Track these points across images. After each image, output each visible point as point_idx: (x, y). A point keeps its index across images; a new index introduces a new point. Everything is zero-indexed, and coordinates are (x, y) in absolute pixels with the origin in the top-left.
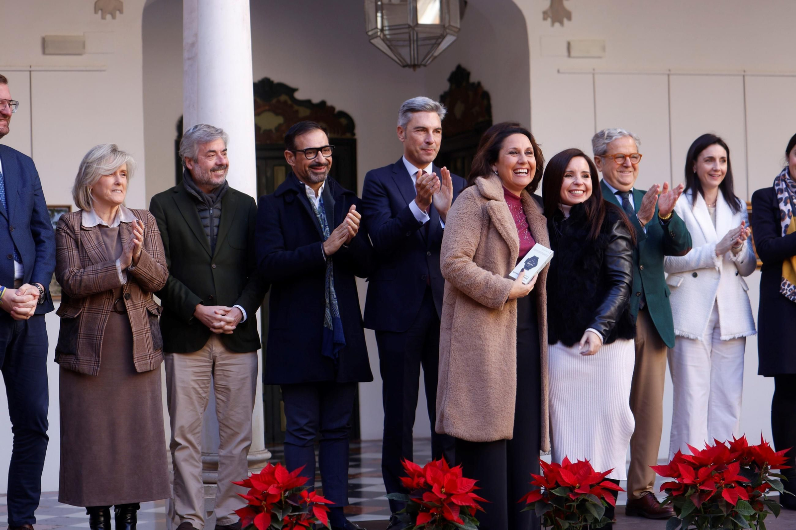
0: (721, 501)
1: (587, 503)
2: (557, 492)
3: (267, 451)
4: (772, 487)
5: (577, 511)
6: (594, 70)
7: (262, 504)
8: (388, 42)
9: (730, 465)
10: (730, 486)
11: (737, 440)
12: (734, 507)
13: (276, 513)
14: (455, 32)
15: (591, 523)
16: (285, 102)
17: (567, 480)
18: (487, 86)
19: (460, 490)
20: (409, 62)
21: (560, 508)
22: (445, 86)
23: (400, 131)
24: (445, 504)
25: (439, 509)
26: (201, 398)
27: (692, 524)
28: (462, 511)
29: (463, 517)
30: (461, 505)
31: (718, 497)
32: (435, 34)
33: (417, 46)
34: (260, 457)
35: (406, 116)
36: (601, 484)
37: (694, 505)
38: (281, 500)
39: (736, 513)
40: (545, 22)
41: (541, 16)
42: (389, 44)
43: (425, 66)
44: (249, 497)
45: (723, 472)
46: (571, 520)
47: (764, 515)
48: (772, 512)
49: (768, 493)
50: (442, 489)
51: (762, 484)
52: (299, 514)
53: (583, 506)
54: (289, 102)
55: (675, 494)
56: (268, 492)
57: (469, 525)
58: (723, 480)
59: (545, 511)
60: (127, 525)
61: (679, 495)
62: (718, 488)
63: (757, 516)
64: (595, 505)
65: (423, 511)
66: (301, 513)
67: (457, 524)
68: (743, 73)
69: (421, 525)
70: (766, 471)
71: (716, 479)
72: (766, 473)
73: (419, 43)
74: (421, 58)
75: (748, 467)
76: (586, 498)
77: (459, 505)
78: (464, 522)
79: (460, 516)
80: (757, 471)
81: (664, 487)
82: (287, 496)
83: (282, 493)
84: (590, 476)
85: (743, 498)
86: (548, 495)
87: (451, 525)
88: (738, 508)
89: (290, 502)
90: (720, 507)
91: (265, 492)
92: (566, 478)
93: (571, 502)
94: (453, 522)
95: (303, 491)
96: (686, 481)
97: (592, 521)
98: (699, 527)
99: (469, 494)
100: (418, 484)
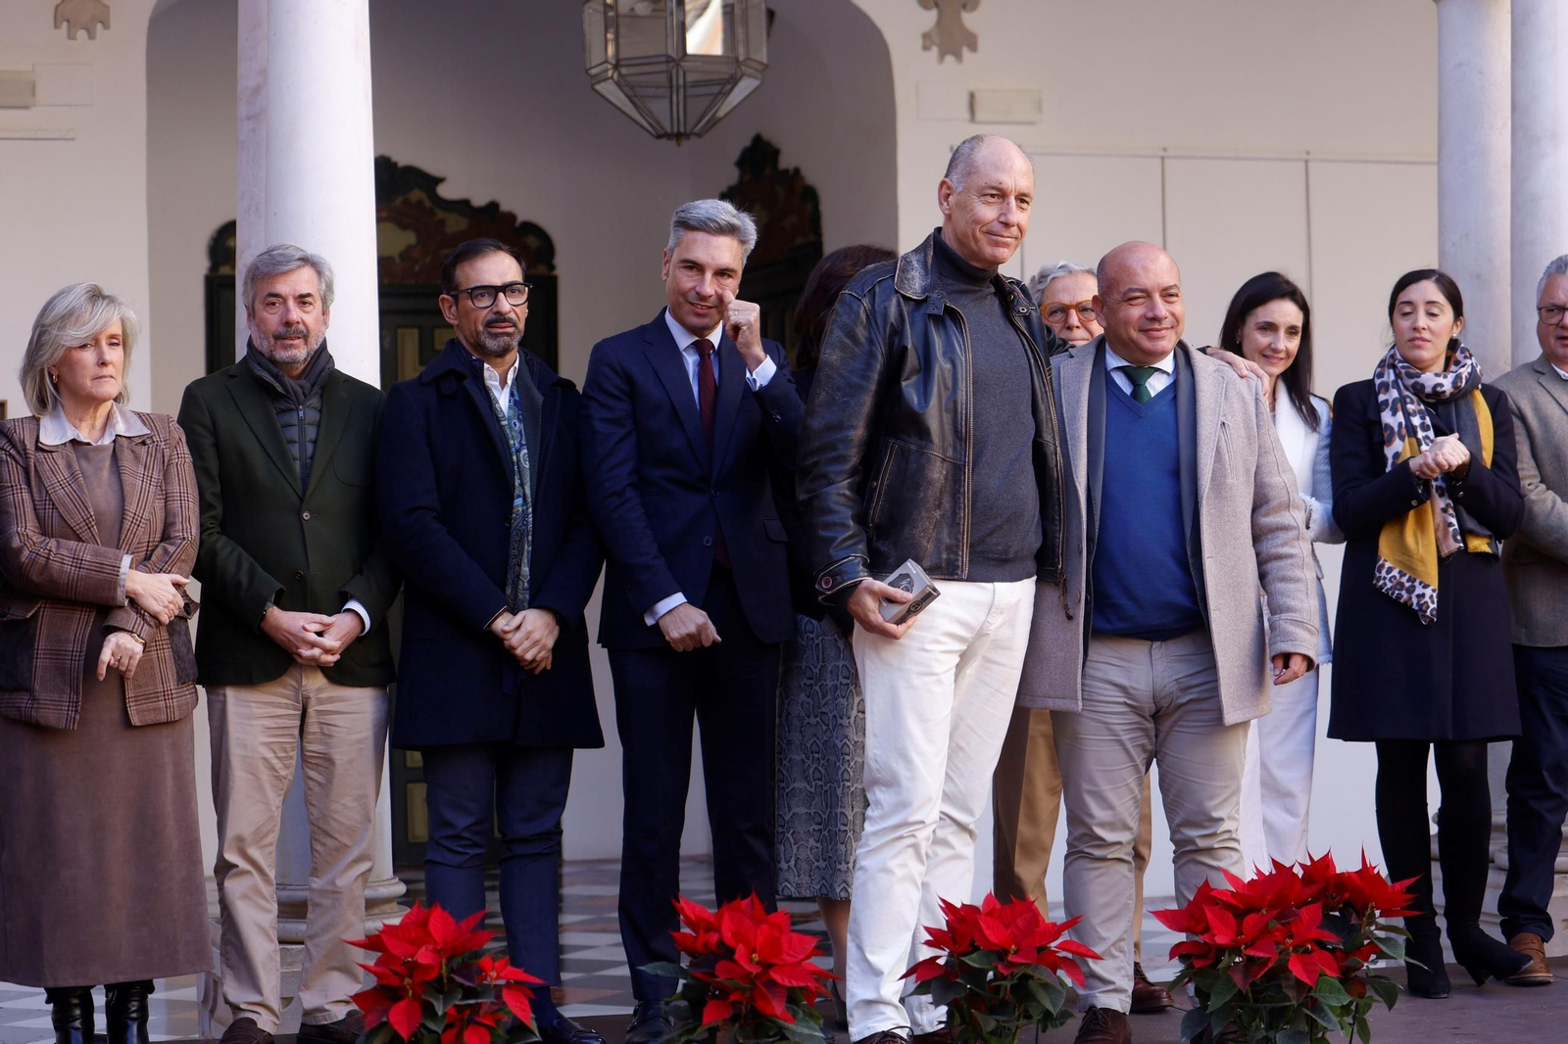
0: (1287, 979)
1: (1030, 982)
2: (972, 961)
3: (397, 880)
4: (1382, 951)
5: (1011, 997)
7: (405, 983)
8: (627, 89)
9: (1303, 909)
10: (1302, 950)
11: (1316, 859)
12: (1310, 988)
13: (432, 1000)
14: (756, 70)
15: (1038, 1020)
16: (420, 203)
17: (992, 938)
18: (812, 176)
19: (787, 958)
20: (669, 130)
21: (978, 990)
22: (731, 176)
24: (759, 984)
25: (748, 994)
26: (278, 778)
27: (1230, 1023)
28: (792, 998)
29: (794, 1010)
30: (789, 985)
31: (1282, 970)
32: (719, 76)
33: (685, 97)
34: (387, 891)
37: (1235, 985)
38: (440, 976)
39: (1315, 1001)
40: (927, 53)
41: (919, 42)
42: (630, 93)
43: (699, 135)
44: (379, 970)
45: (1289, 923)
46: (1000, 1015)
47: (1366, 1004)
48: (1380, 999)
49: (1374, 962)
50: (752, 954)
51: (1364, 946)
52: (477, 1003)
53: (1023, 990)
54: (428, 204)
55: (1198, 964)
56: (416, 961)
57: (805, 1024)
58: (1291, 937)
59: (951, 997)
60: (130, 1022)
61: (1205, 967)
62: (1280, 953)
63: (1353, 1007)
64: (1046, 986)
65: (714, 997)
66: (480, 1001)
67: (782, 1022)
68: (1305, 156)
69: (711, 1026)
70: (1372, 920)
71: (1276, 936)
72: (1370, 924)
73: (690, 91)
74: (691, 122)
75: (1337, 914)
76: (1029, 972)
77: (784, 987)
78: (794, 1018)
79: (787, 1007)
80: (1354, 921)
81: (1177, 951)
82: (452, 968)
83: (444, 961)
84: (1037, 930)
85: (1328, 972)
86: (955, 967)
87: (769, 1024)
88: (1320, 992)
89: (459, 980)
90: (1284, 990)
91: (410, 959)
92: (992, 934)
93: (1000, 980)
94: (774, 1019)
95: (483, 959)
96: (1220, 940)
97: (1040, 1016)
98: (1244, 1028)
99: (804, 964)
100: (706, 944)
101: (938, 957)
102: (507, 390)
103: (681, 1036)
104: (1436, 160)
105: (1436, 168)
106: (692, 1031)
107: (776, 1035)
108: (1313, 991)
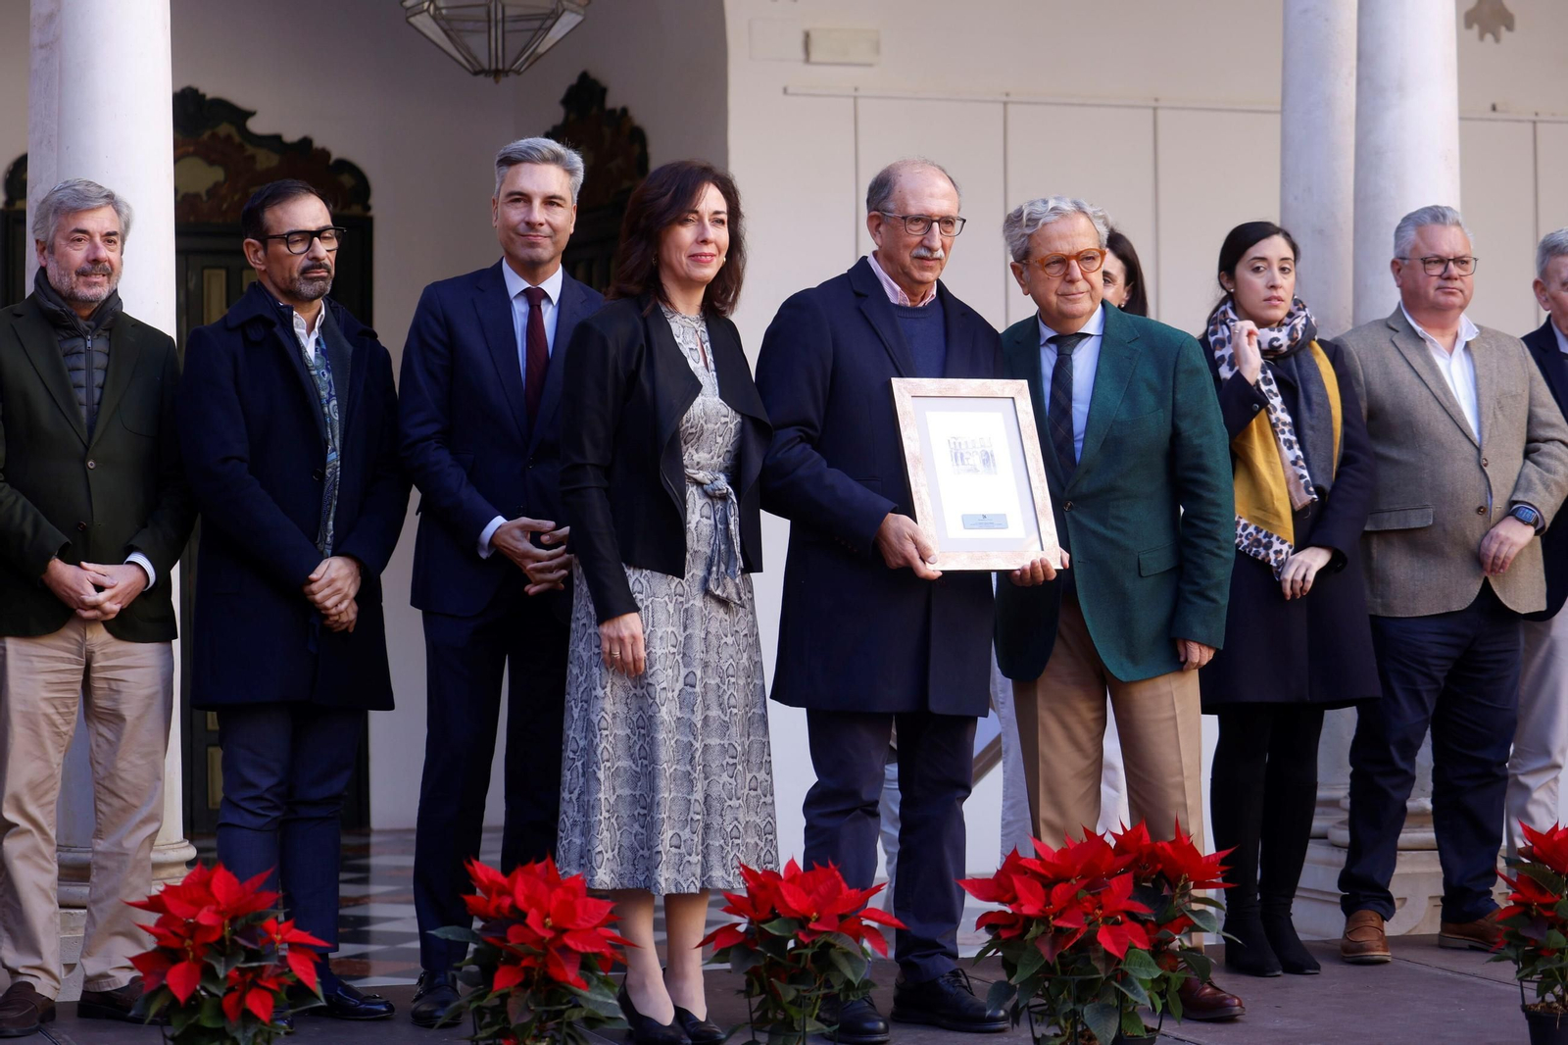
0: (1096, 950)
1: (832, 950)
2: (773, 928)
3: (187, 843)
4: (1197, 925)
5: (812, 965)
6: (856, 89)
7: (186, 945)
8: (443, 23)
9: (1114, 879)
10: (1112, 920)
12: (1120, 961)
13: (213, 962)
14: (579, 5)
16: (229, 137)
17: (793, 905)
18: (640, 117)
19: (581, 922)
20: (487, 67)
21: (778, 959)
22: (557, 115)
24: (552, 950)
25: (540, 960)
26: (59, 734)
27: (1038, 996)
28: (586, 964)
29: (587, 976)
30: (583, 951)
31: (1089, 943)
32: (540, 10)
33: (504, 32)
34: (174, 855)
37: (1042, 957)
38: (222, 940)
39: (1125, 974)
42: (446, 27)
43: (518, 72)
44: (159, 931)
45: (1099, 893)
46: (800, 984)
49: (1187, 935)
50: (545, 918)
51: (1175, 918)
52: (260, 967)
53: (824, 959)
54: (237, 139)
55: (1005, 935)
56: (198, 922)
57: (598, 991)
58: (1100, 908)
59: (750, 966)
61: (1013, 937)
62: (1089, 924)
63: (1165, 981)
64: (847, 955)
65: (505, 962)
66: (263, 963)
67: (575, 989)
68: (1154, 104)
69: (502, 992)
70: (1185, 892)
71: (1085, 907)
72: (1183, 895)
73: (508, 26)
74: (510, 58)
75: (1149, 885)
76: (831, 940)
77: (582, 954)
78: (587, 984)
79: (581, 974)
80: (1164, 894)
81: (986, 921)
82: (235, 930)
83: (226, 922)
84: (840, 897)
85: (1138, 945)
86: (755, 934)
87: (562, 991)
88: (1129, 964)
89: (242, 942)
90: (1093, 962)
91: (191, 920)
92: (793, 901)
93: (801, 949)
94: (567, 985)
95: (267, 920)
96: (1027, 910)
97: (842, 987)
98: (1052, 1001)
99: (599, 929)
100: (498, 908)
101: (739, 924)
102: (313, 337)
103: (471, 1002)
104: (1279, 108)
105: (1279, 116)
106: (483, 996)
107: (569, 1002)
108: (1123, 964)
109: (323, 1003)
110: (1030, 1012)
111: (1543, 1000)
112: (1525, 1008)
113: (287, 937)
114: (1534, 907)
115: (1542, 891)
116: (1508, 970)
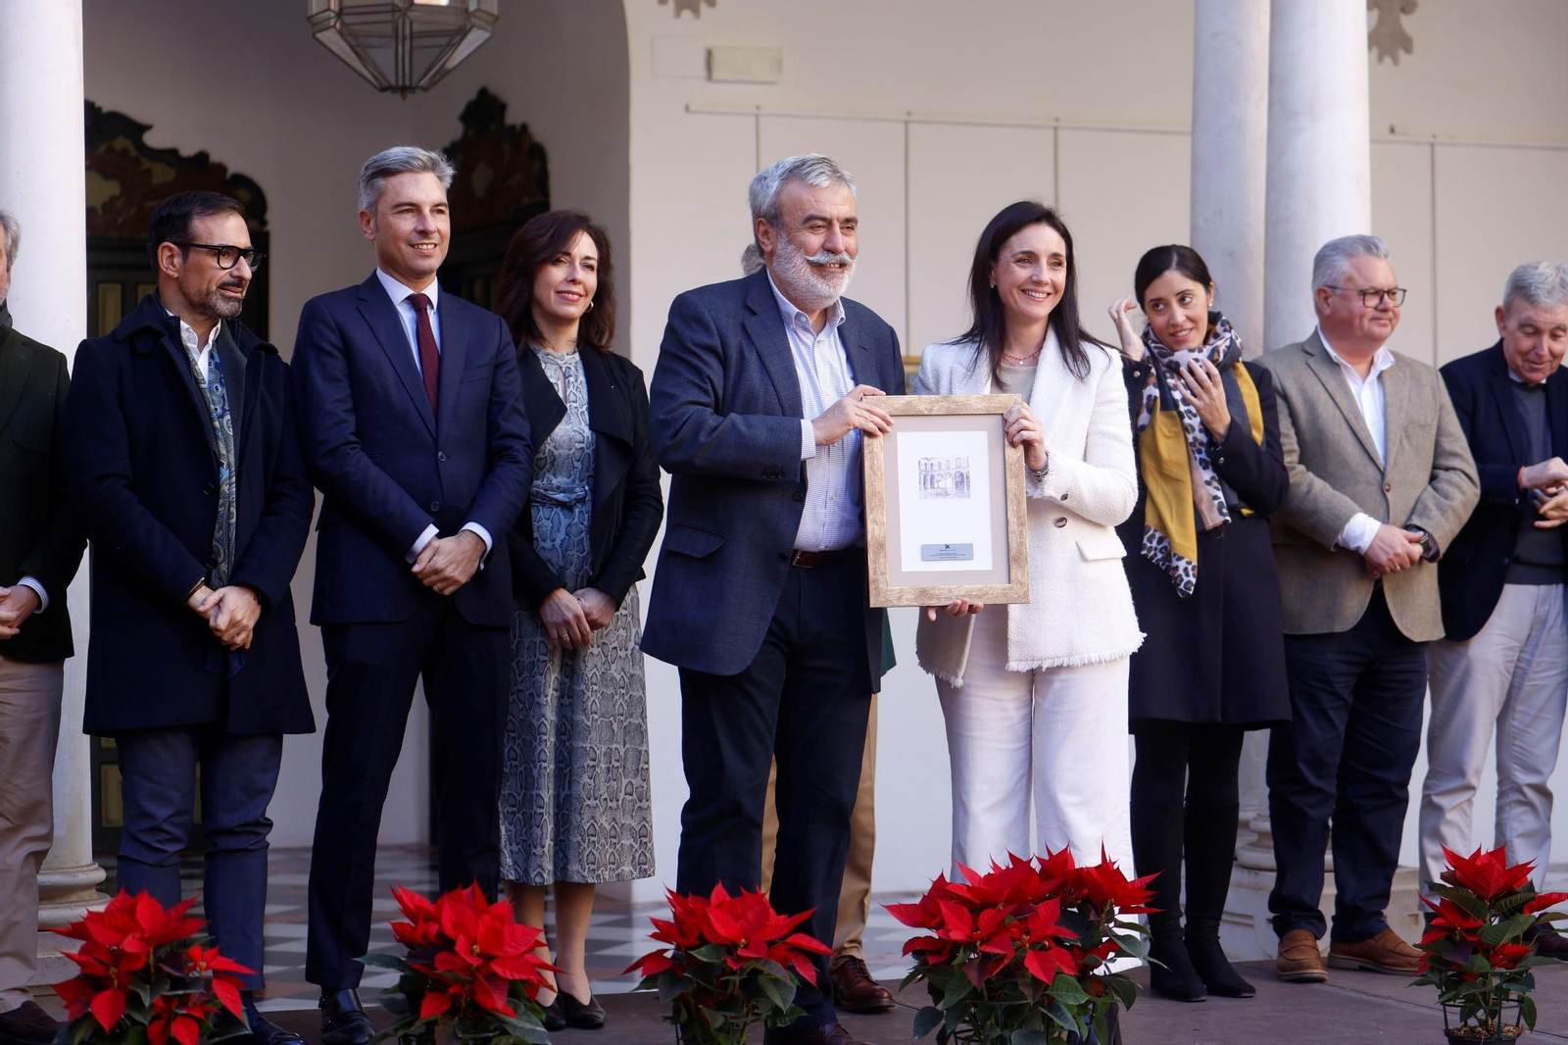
0: (1024, 976)
1: (760, 977)
2: (701, 955)
3: (97, 865)
4: (1121, 949)
5: (740, 992)
6: (759, 108)
7: (111, 972)
8: (351, 39)
9: (1041, 904)
10: (1040, 946)
12: (1048, 986)
13: (138, 990)
14: (486, 22)
15: (768, 1016)
16: (126, 151)
17: (721, 931)
18: (539, 133)
19: (509, 949)
20: (393, 83)
21: (706, 985)
22: (455, 131)
23: (366, 219)
24: (480, 977)
25: (468, 987)
27: (965, 1022)
28: (513, 991)
29: (515, 1004)
30: (511, 978)
31: (1018, 967)
32: (447, 26)
33: (411, 48)
34: (83, 878)
35: (372, 186)
36: (789, 940)
37: (970, 982)
38: (147, 966)
39: (1051, 999)
40: (663, 7)
42: (353, 43)
43: (423, 90)
44: (83, 958)
45: (1026, 919)
46: (728, 1011)
47: (1104, 1003)
48: (1119, 999)
49: (1113, 960)
50: (473, 945)
51: (1102, 943)
52: (185, 995)
53: (752, 986)
54: (134, 152)
55: (932, 960)
56: (123, 951)
57: (526, 1018)
58: (1027, 934)
59: (677, 993)
61: (940, 963)
62: (1016, 950)
63: (1091, 1006)
64: (776, 982)
65: (432, 990)
66: (189, 991)
67: (504, 1016)
68: (1055, 124)
69: (429, 1019)
70: (1111, 917)
71: (1012, 933)
72: (1109, 921)
73: (416, 42)
74: (417, 75)
75: (1075, 910)
76: (759, 966)
77: (506, 980)
78: (515, 1012)
79: (508, 1001)
80: (1092, 917)
81: (911, 947)
82: (160, 957)
83: (151, 950)
84: (768, 923)
85: (1065, 970)
86: (682, 961)
87: (490, 1018)
88: (1056, 990)
89: (167, 969)
90: (1020, 988)
91: (115, 948)
92: (722, 927)
93: (728, 975)
94: (494, 1012)
95: (192, 948)
96: (955, 935)
97: (770, 1013)
98: (978, 1028)
99: (526, 956)
100: (425, 936)
101: (667, 950)
103: (397, 1030)
104: (1189, 129)
105: (1189, 138)
106: (410, 1024)
107: (495, 1030)
108: (1050, 989)
109: (248, 1031)
110: (956, 1038)
111: (1466, 1025)
112: (1448, 1033)
113: (211, 964)
114: (1457, 932)
115: (1465, 916)
116: (1431, 994)
